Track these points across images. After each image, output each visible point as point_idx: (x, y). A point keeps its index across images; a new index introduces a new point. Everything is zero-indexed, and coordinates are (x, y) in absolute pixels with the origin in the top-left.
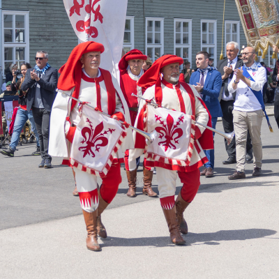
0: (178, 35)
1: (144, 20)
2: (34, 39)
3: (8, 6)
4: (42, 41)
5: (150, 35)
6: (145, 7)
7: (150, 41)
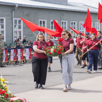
0: (72, 27)
2: (24, 28)
3: (16, 17)
4: (27, 29)
5: (63, 27)
6: (61, 17)
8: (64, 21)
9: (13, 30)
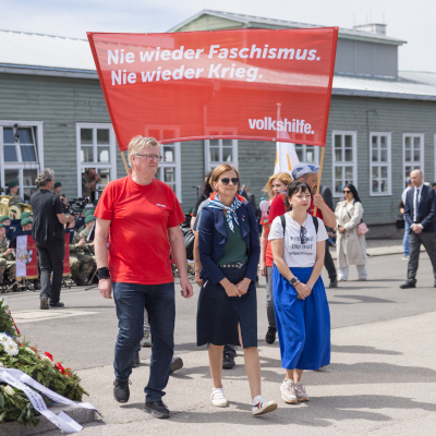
0: (408, 152)
1: (368, 135)
2: (243, 158)
4: (252, 160)
5: (375, 152)
6: (370, 120)
7: (375, 159)
8: (379, 135)
9: (204, 164)
